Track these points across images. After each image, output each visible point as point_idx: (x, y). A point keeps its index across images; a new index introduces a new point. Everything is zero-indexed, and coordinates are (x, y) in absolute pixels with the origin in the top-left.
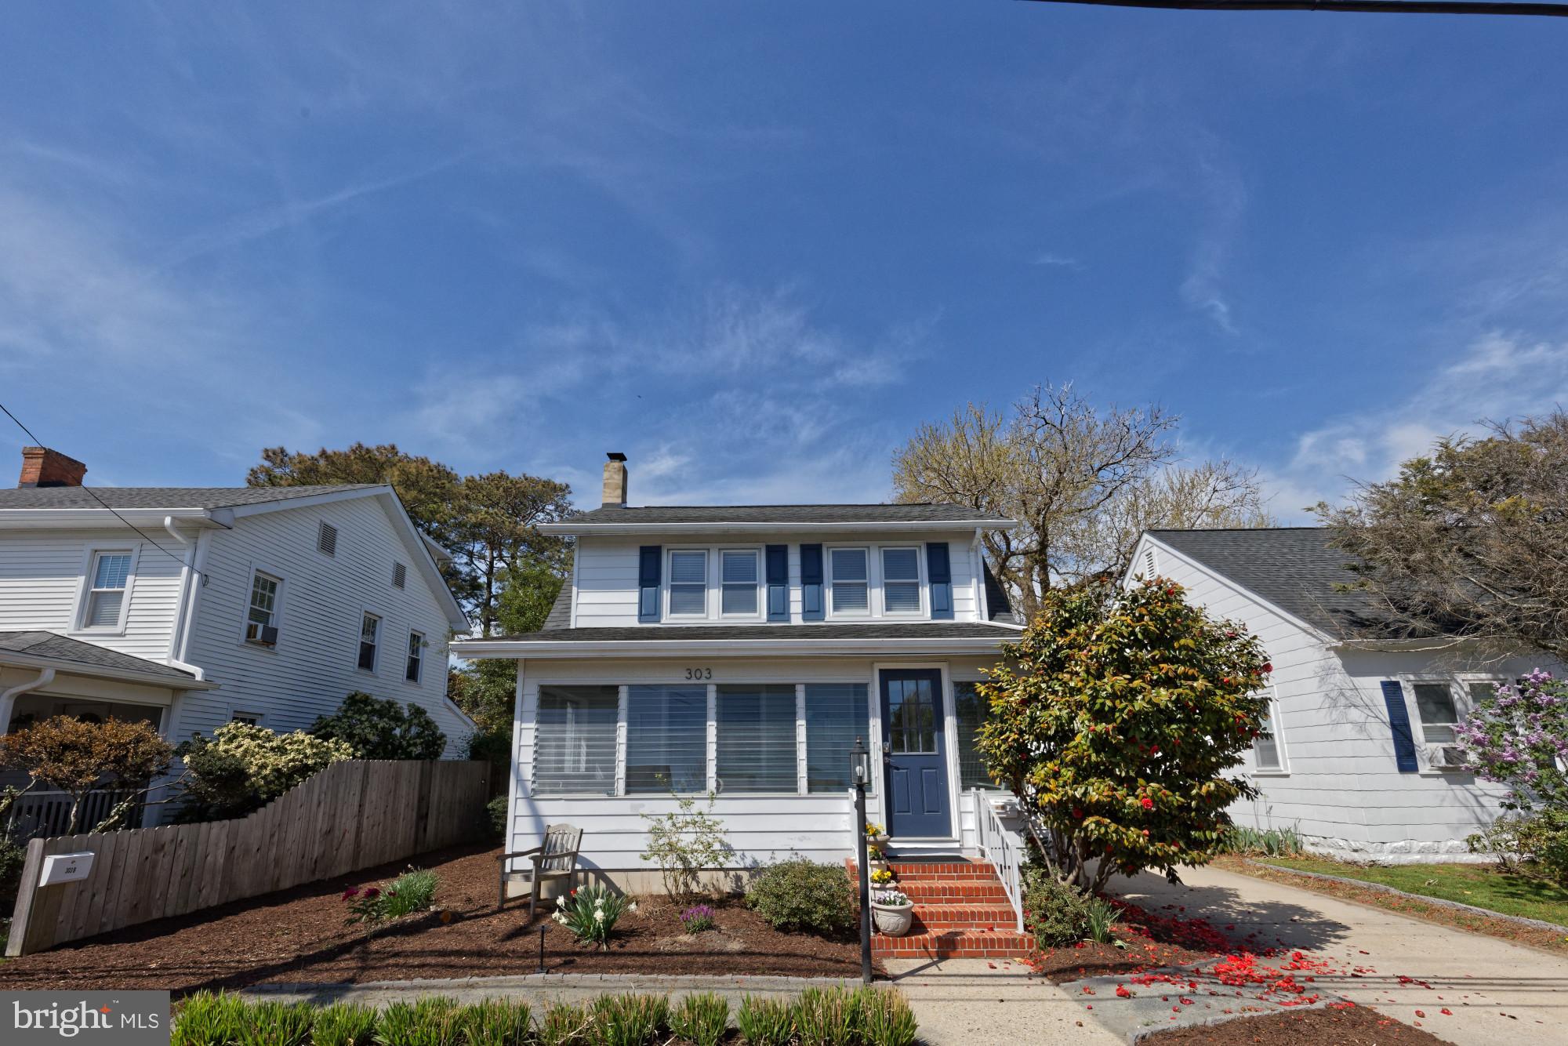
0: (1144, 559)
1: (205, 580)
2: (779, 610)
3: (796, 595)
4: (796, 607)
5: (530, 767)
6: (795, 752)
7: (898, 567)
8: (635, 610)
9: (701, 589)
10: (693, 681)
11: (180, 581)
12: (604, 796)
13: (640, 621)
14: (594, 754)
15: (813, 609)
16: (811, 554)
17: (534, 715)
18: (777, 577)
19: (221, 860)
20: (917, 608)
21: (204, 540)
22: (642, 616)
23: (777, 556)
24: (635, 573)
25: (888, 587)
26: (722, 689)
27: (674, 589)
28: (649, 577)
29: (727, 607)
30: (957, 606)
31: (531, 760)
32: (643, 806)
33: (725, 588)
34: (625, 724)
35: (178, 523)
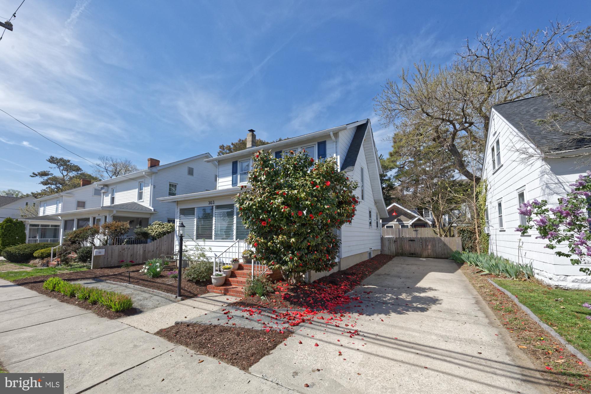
0: (493, 122)
1: (154, 187)
8: (231, 183)
10: (210, 205)
11: (149, 188)
12: (191, 240)
21: (153, 176)
22: (233, 185)
24: (231, 170)
26: (217, 207)
27: (241, 174)
28: (234, 171)
34: (196, 219)
35: (146, 173)
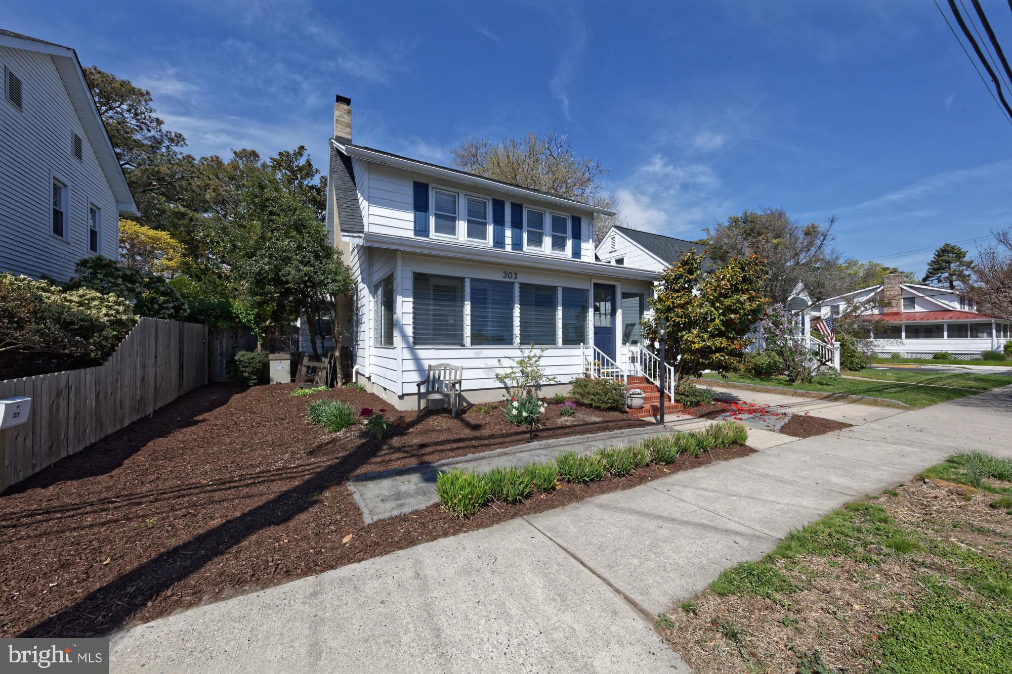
0: (610, 239)
2: (499, 242)
3: (508, 233)
4: (508, 241)
5: (411, 327)
6: (555, 324)
7: (558, 226)
8: (412, 226)
9: (454, 219)
10: (507, 280)
12: (459, 347)
13: (415, 235)
14: (437, 320)
15: (517, 245)
16: (517, 209)
17: (411, 293)
18: (499, 221)
19: (94, 404)
20: (563, 250)
22: (417, 232)
23: (499, 205)
24: (411, 200)
25: (554, 237)
26: (523, 286)
27: (436, 216)
28: (420, 206)
29: (470, 234)
30: (583, 252)
31: (411, 323)
32: (481, 353)
33: (469, 222)
34: (469, 303)
